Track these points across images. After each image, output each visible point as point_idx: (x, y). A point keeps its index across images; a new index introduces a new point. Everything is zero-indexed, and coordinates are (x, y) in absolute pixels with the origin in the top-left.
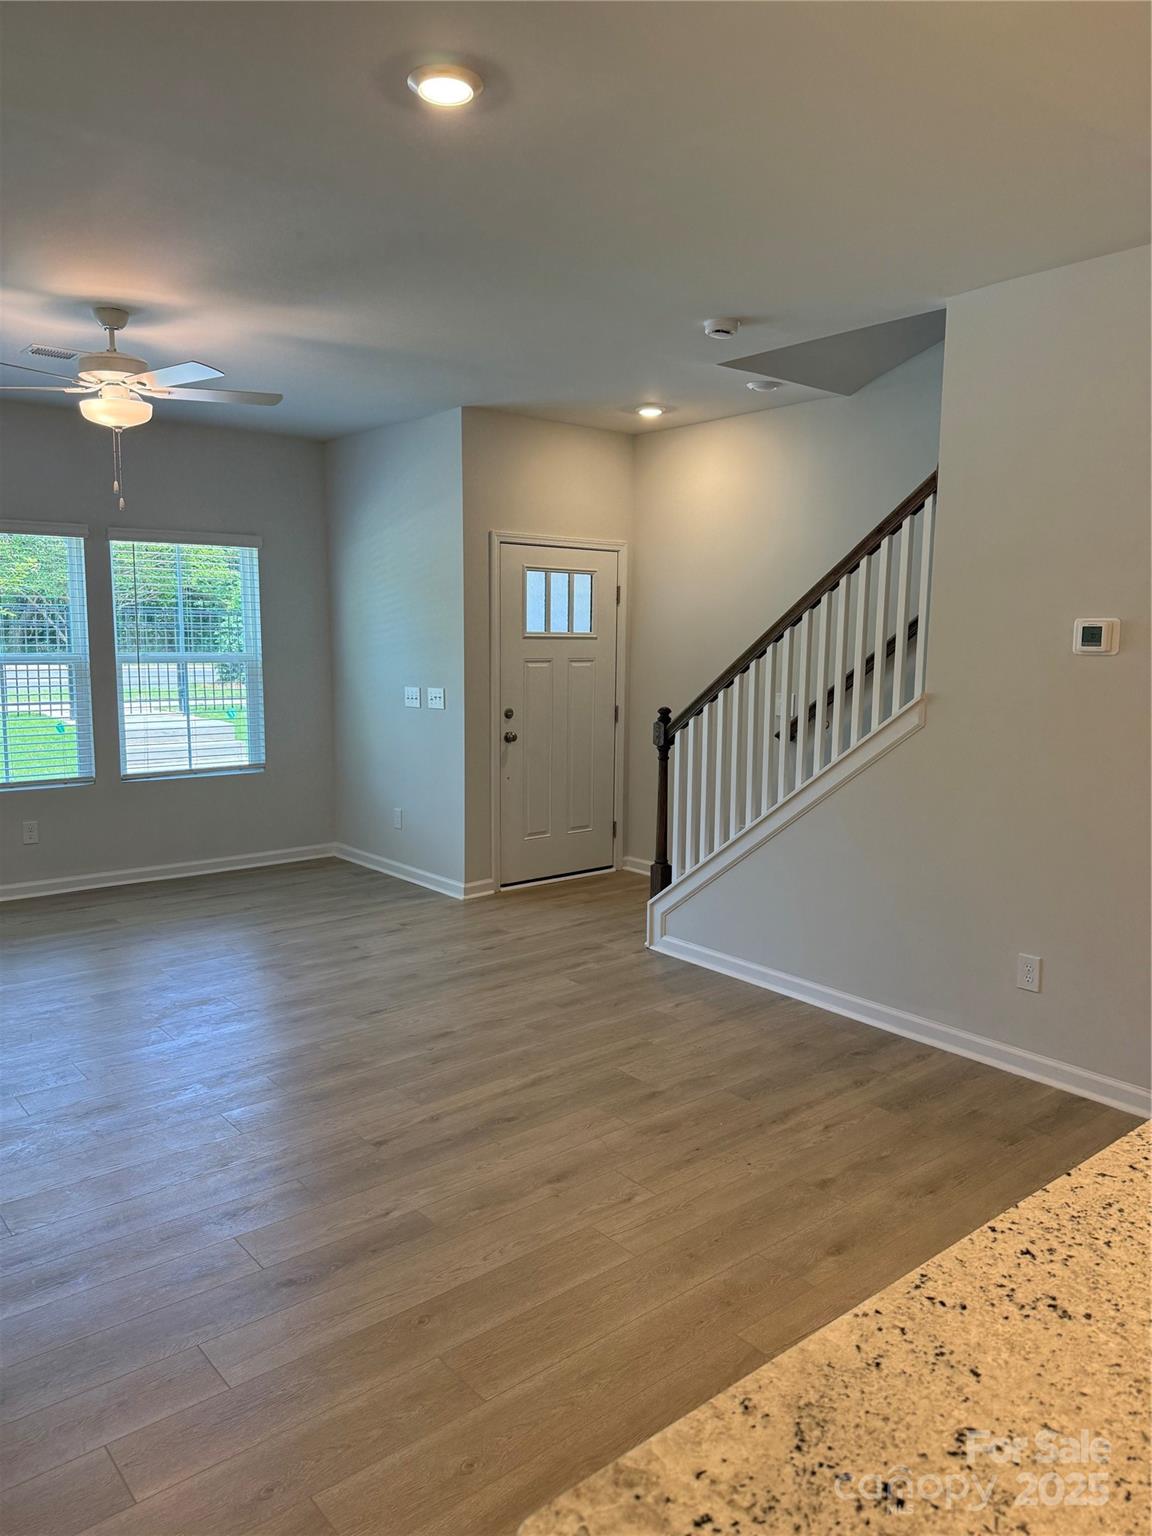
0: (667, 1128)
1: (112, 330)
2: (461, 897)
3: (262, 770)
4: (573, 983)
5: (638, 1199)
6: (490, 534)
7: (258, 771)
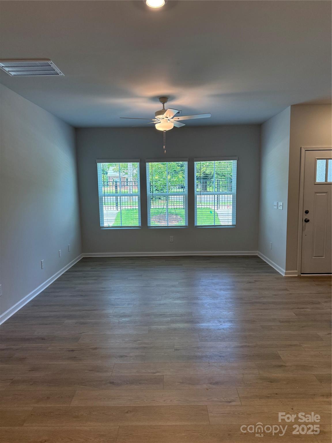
0: (272, 381)
1: (164, 104)
2: (284, 275)
3: (235, 227)
4: (294, 314)
5: (233, 403)
6: (301, 148)
7: (234, 227)
